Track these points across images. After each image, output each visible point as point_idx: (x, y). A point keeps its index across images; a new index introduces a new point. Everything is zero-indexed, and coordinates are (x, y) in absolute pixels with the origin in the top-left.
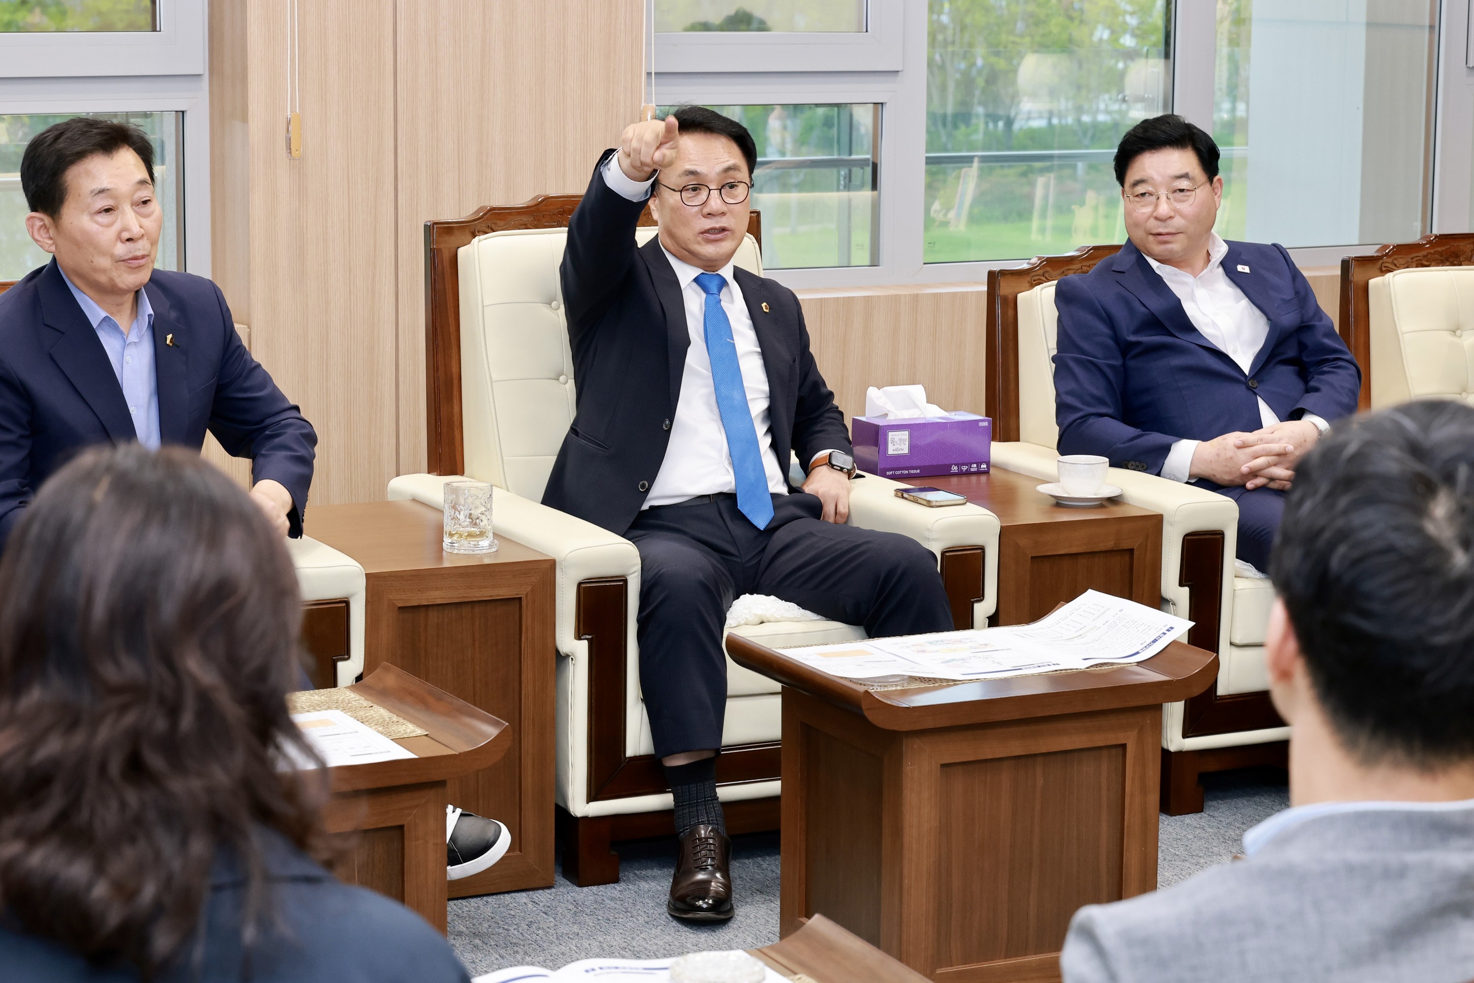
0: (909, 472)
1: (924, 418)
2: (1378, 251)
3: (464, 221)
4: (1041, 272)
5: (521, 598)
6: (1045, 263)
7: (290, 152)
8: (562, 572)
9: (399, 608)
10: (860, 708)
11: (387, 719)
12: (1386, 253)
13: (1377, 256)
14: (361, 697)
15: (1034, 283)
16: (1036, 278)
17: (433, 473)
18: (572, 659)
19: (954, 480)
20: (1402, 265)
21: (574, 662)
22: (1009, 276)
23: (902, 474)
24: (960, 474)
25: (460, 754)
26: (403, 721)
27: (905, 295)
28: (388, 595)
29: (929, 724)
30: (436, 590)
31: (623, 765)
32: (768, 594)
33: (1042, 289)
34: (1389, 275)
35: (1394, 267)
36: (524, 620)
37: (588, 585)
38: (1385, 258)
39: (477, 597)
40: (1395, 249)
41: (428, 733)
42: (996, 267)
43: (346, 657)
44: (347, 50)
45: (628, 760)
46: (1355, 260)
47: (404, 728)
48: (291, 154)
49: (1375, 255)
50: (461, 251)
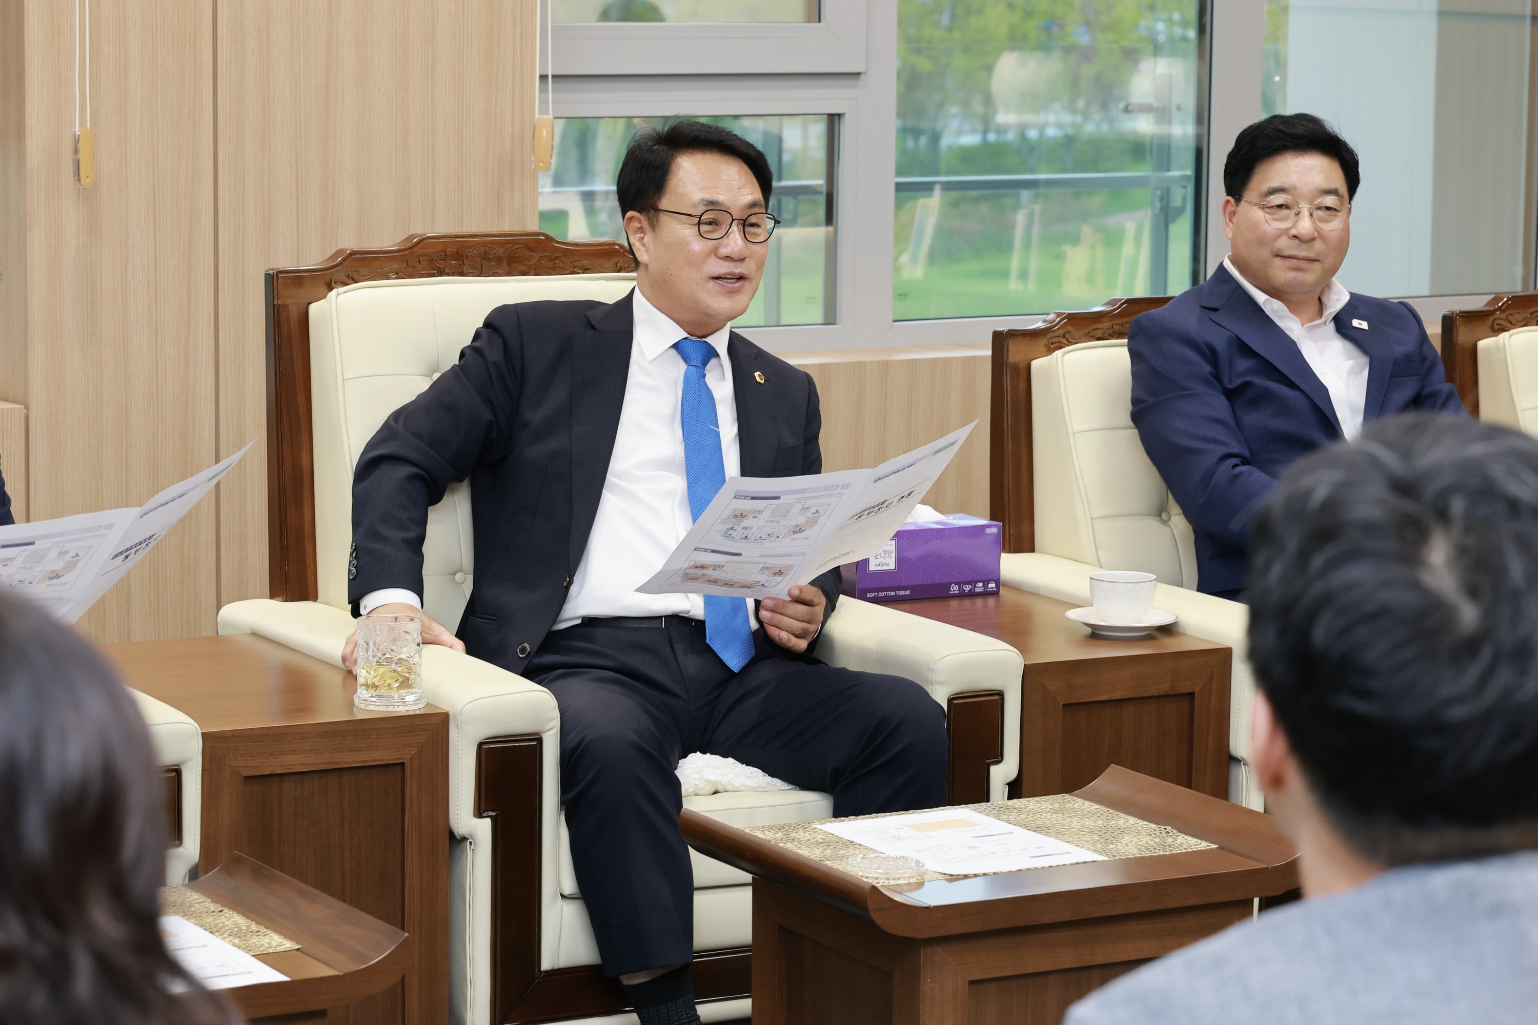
0: (896, 593)
1: (914, 523)
2: (1488, 304)
3: (317, 268)
4: (1061, 332)
5: (404, 763)
6: (1066, 320)
7: (79, 180)
8: (458, 729)
9: (246, 778)
10: (866, 909)
11: (244, 928)
12: (1499, 307)
13: (1488, 311)
14: (207, 898)
15: (1052, 346)
16: (1055, 340)
17: (276, 599)
18: (470, 842)
19: (954, 603)
20: (1520, 322)
21: (473, 847)
22: (1020, 338)
23: (886, 596)
24: (962, 596)
25: (346, 975)
26: (265, 930)
27: (872, 362)
28: (230, 760)
29: (956, 928)
30: (293, 754)
31: (537, 981)
32: (725, 755)
33: (1064, 354)
34: (1504, 336)
35: (1508, 325)
36: (408, 791)
37: (491, 746)
38: (1498, 312)
39: (346, 763)
40: (1510, 302)
41: (300, 946)
42: (1005, 325)
43: (177, 842)
44: (153, 46)
45: (543, 975)
46: (1460, 317)
47: (267, 940)
48: (80, 182)
49: (1485, 309)
50: (314, 308)
